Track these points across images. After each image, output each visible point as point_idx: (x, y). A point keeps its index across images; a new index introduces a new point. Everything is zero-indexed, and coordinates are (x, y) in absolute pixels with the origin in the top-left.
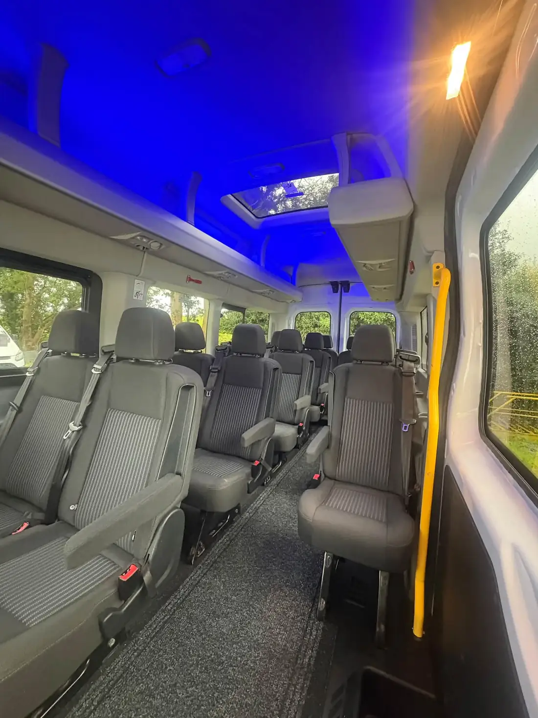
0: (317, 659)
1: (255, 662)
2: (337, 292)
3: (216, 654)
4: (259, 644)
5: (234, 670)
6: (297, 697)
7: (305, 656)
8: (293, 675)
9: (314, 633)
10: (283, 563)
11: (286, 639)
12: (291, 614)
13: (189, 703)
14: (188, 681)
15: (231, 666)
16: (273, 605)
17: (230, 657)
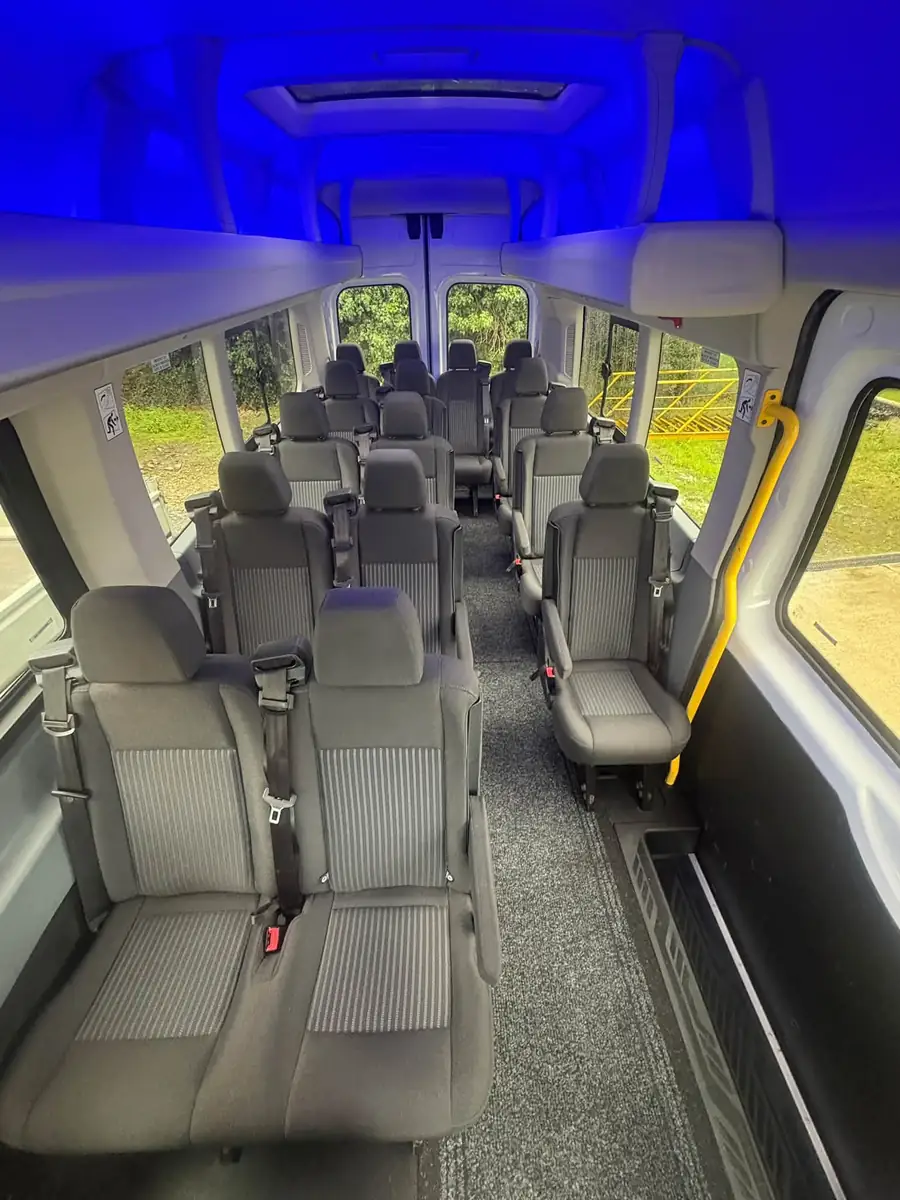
0: (607, 847)
1: (560, 879)
2: (418, 237)
3: (523, 892)
4: (552, 862)
5: (548, 896)
6: (609, 886)
7: (596, 849)
8: (595, 871)
9: (591, 825)
10: (519, 766)
11: (572, 843)
12: (561, 818)
13: (531, 943)
14: (517, 928)
15: (543, 894)
16: (540, 818)
17: (537, 887)
